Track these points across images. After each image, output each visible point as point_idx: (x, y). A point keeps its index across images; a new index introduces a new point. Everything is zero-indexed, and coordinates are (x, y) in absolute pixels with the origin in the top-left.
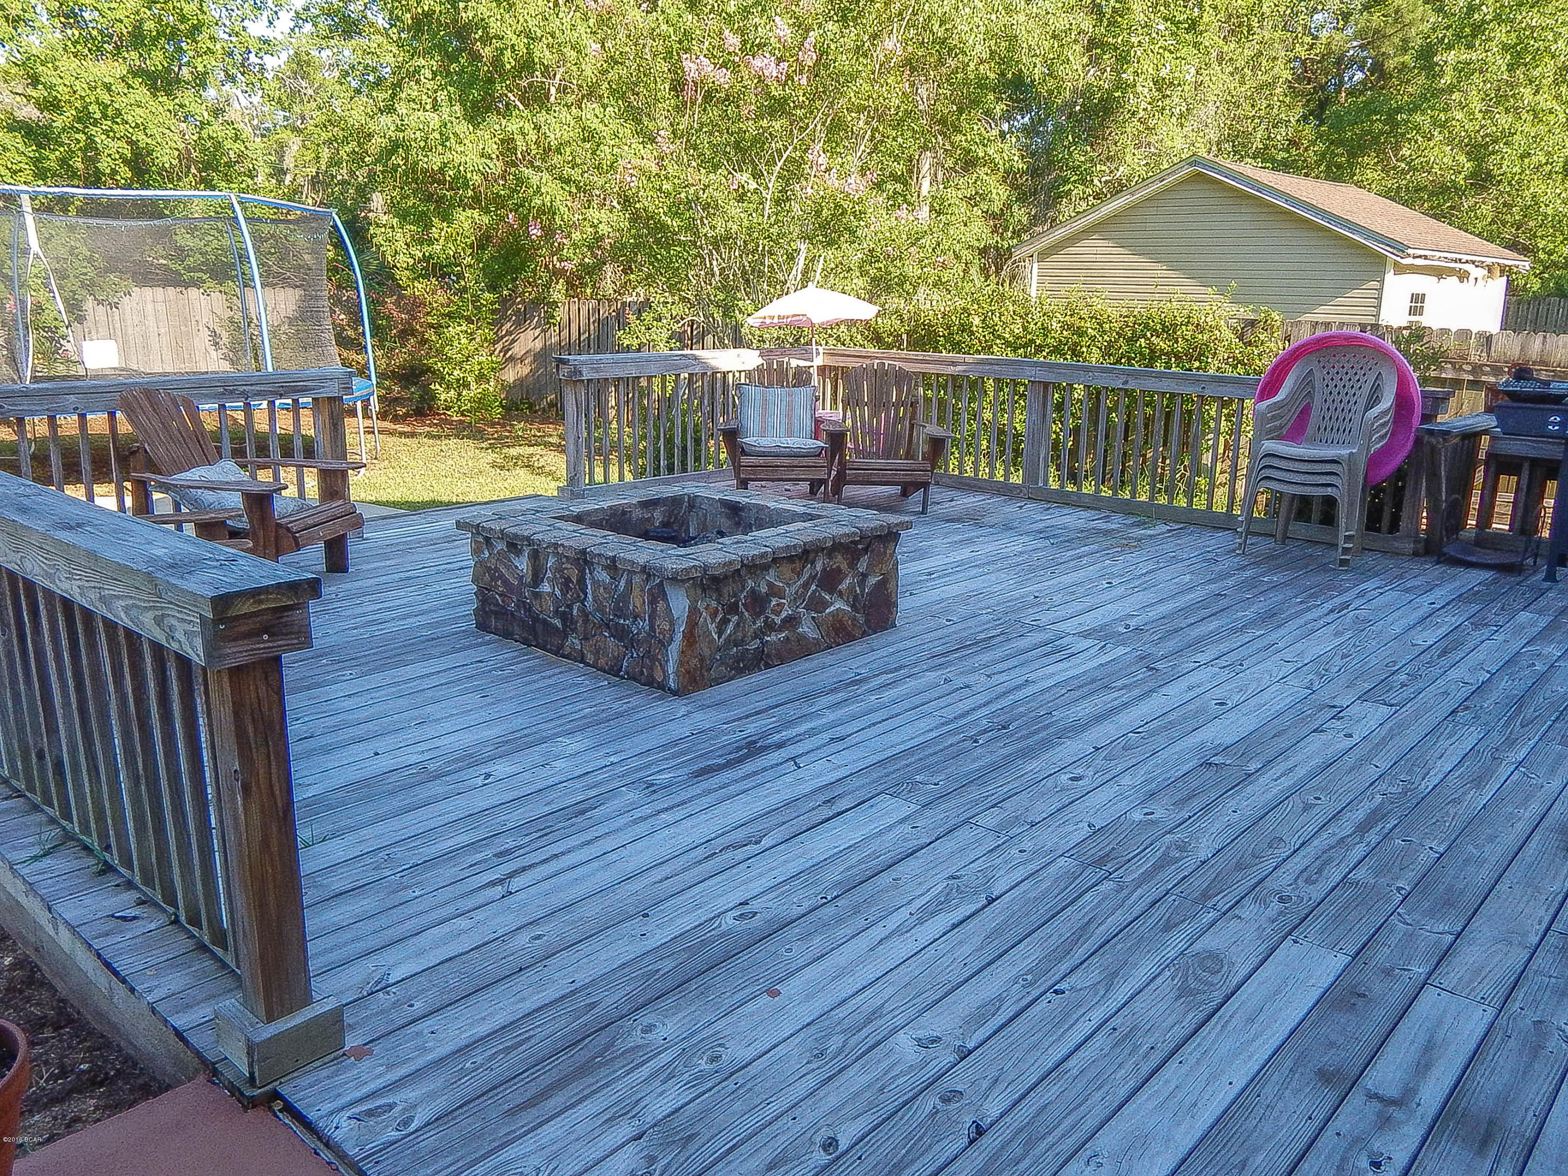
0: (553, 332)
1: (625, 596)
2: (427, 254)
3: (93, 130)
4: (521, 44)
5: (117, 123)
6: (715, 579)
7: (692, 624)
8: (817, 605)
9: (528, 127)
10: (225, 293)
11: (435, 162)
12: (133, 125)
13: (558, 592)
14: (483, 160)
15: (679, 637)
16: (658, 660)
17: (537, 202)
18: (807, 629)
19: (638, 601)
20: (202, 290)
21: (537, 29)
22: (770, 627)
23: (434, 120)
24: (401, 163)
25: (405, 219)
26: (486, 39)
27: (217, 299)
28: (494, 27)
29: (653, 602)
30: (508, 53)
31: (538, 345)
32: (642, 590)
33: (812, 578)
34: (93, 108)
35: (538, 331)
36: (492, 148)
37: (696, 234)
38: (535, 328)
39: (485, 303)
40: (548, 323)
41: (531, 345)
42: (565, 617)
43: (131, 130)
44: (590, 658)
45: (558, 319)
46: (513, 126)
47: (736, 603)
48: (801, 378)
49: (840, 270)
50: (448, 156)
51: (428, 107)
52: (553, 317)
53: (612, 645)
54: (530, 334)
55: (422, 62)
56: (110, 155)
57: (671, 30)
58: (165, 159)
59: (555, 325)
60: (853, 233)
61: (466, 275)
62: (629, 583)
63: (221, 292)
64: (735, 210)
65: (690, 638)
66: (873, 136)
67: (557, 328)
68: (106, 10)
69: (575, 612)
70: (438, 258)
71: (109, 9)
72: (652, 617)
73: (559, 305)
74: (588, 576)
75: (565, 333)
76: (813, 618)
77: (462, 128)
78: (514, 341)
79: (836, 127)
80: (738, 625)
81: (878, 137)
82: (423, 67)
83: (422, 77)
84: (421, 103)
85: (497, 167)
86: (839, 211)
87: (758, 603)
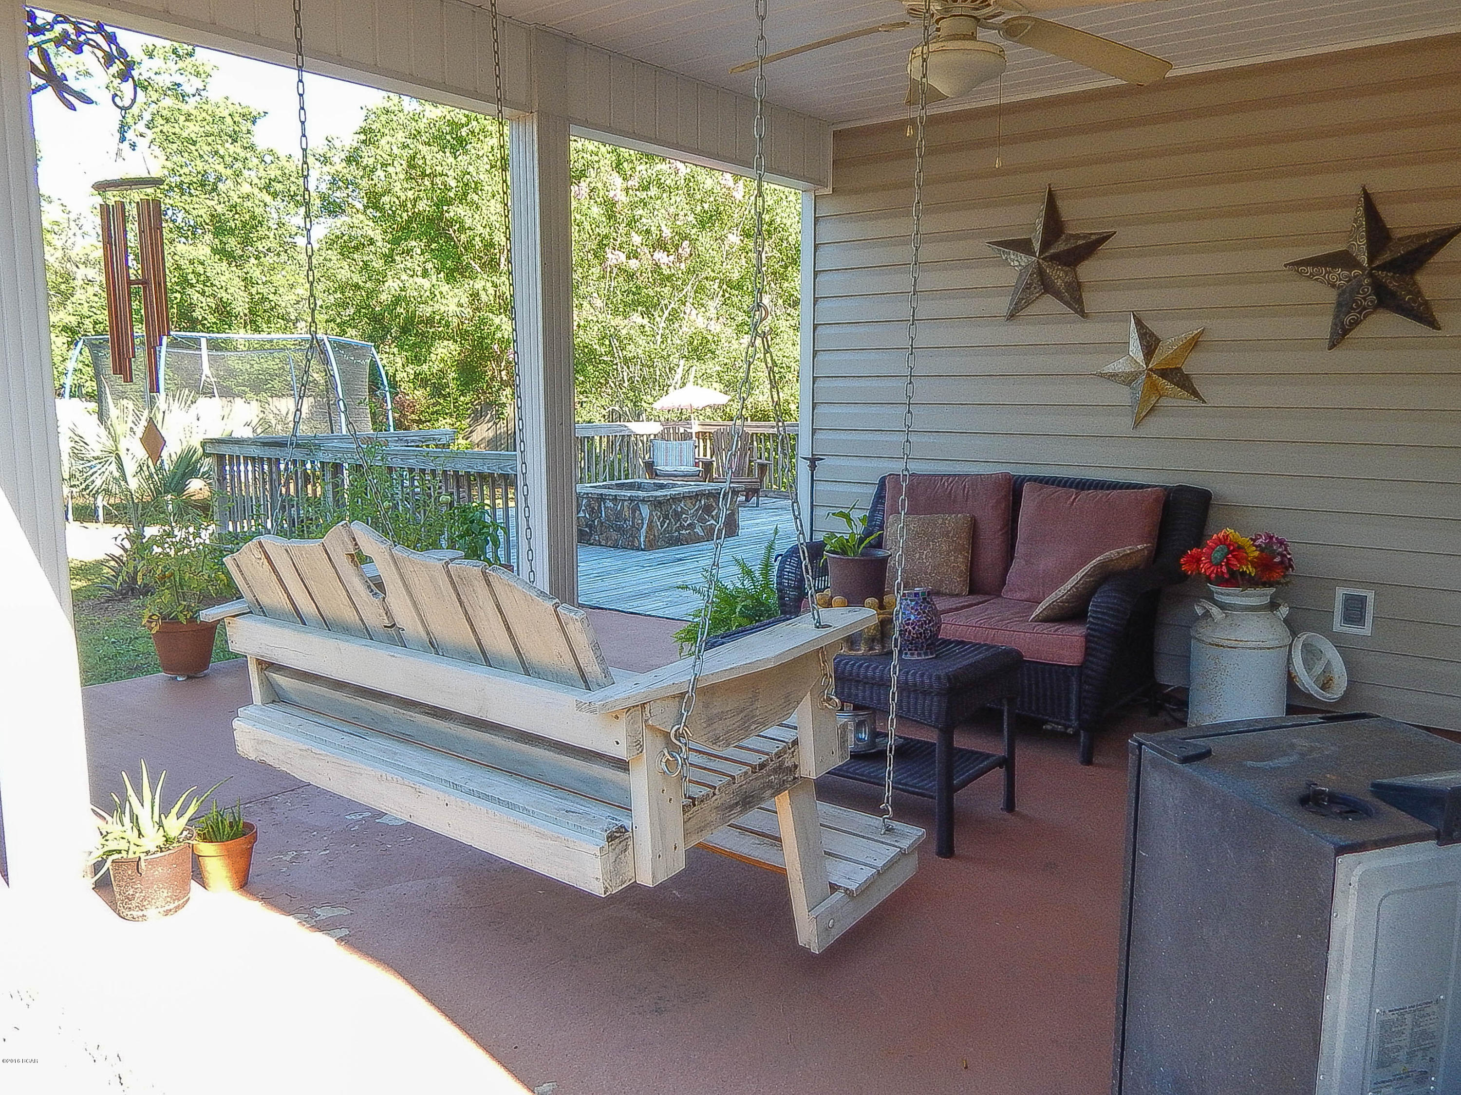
0: (502, 424)
1: (621, 512)
2: (417, 372)
3: (189, 291)
4: (486, 232)
5: (207, 286)
6: (660, 502)
7: (651, 521)
8: (702, 520)
9: (489, 285)
10: (260, 401)
11: (427, 311)
12: (219, 287)
13: (587, 516)
14: (460, 308)
15: (645, 526)
16: (636, 537)
17: (499, 335)
18: (698, 530)
19: (627, 513)
20: (244, 399)
21: (496, 223)
22: (682, 527)
23: (426, 284)
24: (404, 312)
25: (402, 349)
26: (462, 229)
27: (255, 406)
28: (468, 223)
29: (634, 512)
30: (477, 239)
31: (491, 434)
32: (629, 508)
33: (700, 507)
34: (191, 276)
35: (491, 424)
36: (465, 300)
37: (613, 356)
38: (488, 422)
39: (461, 403)
40: (499, 418)
41: (485, 435)
42: (590, 527)
43: (217, 290)
44: (603, 543)
45: (506, 415)
46: (479, 285)
47: (668, 515)
48: (687, 436)
49: (706, 377)
50: (437, 306)
51: (419, 273)
52: (502, 413)
53: (614, 535)
54: (485, 426)
55: (413, 243)
56: (201, 307)
57: (583, 218)
58: (240, 309)
59: (503, 419)
60: (713, 353)
61: (450, 385)
62: (623, 505)
63: (257, 400)
64: (642, 341)
65: (650, 527)
66: (723, 296)
67: (505, 422)
68: (192, 210)
69: (596, 524)
70: (425, 374)
71: (194, 209)
72: (634, 518)
73: (507, 405)
74: (603, 505)
75: (510, 425)
76: (701, 526)
77: (445, 288)
78: (472, 432)
79: (700, 289)
80: (668, 524)
81: (727, 295)
82: (415, 246)
83: (414, 253)
84: (414, 271)
85: (468, 311)
86: (705, 341)
87: (678, 515)
